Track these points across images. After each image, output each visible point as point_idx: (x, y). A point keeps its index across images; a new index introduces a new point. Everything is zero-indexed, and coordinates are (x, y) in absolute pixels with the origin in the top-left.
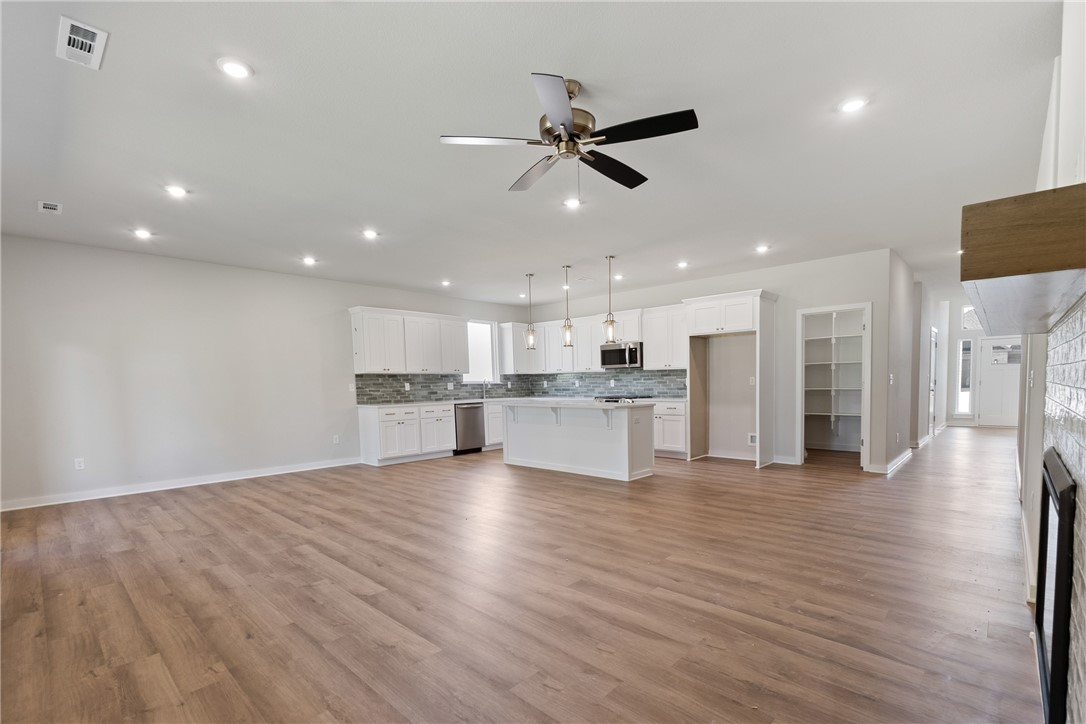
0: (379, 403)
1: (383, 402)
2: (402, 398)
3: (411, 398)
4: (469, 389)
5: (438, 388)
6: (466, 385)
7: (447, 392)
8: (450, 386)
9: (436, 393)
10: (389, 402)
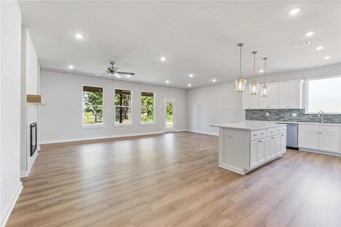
0: (254, 120)
1: (256, 120)
2: (265, 119)
3: (269, 119)
4: (309, 117)
5: (287, 116)
6: (308, 115)
7: (292, 118)
8: (295, 115)
9: (284, 118)
10: (259, 120)
